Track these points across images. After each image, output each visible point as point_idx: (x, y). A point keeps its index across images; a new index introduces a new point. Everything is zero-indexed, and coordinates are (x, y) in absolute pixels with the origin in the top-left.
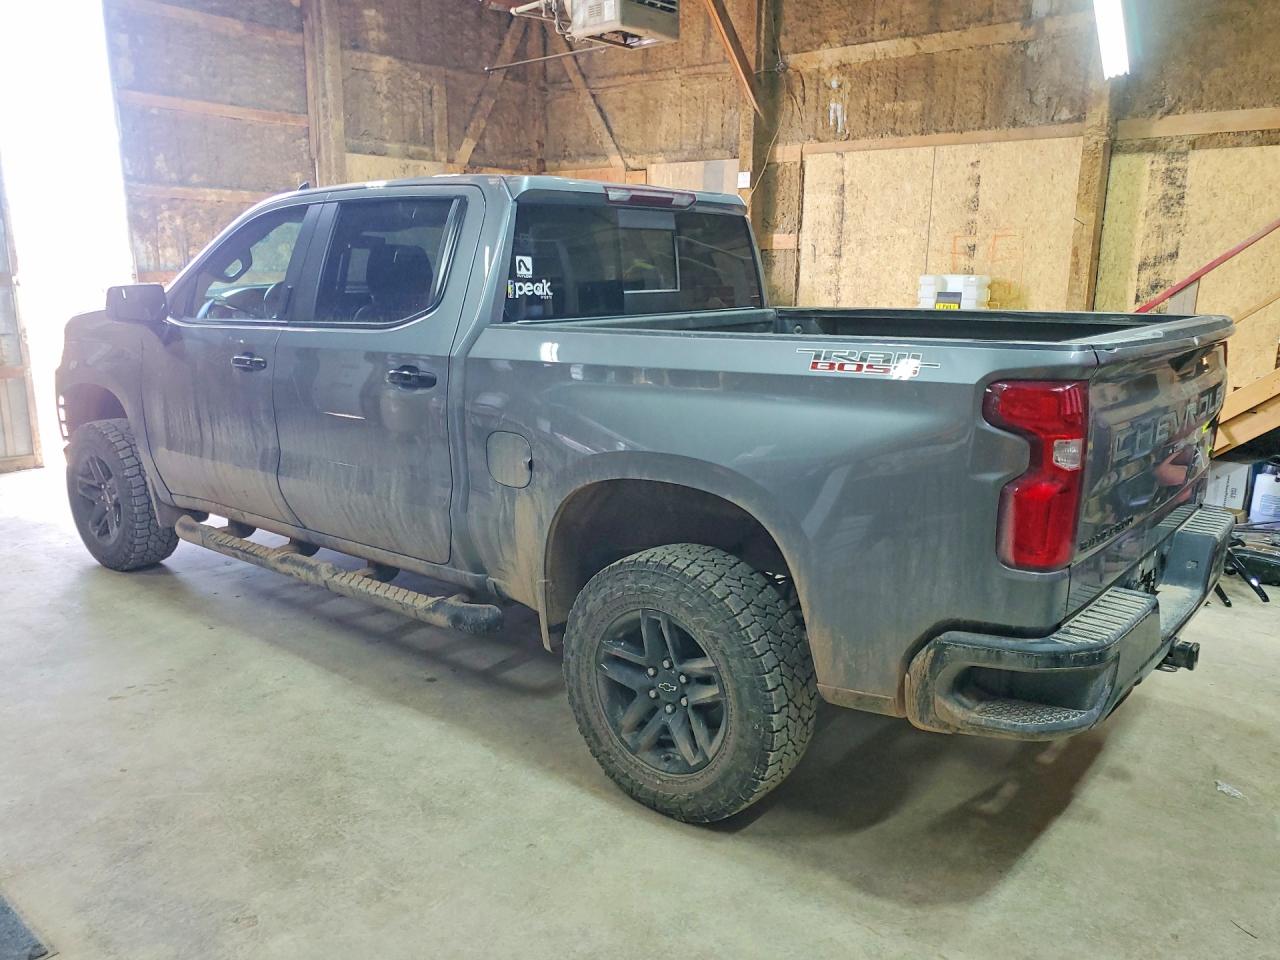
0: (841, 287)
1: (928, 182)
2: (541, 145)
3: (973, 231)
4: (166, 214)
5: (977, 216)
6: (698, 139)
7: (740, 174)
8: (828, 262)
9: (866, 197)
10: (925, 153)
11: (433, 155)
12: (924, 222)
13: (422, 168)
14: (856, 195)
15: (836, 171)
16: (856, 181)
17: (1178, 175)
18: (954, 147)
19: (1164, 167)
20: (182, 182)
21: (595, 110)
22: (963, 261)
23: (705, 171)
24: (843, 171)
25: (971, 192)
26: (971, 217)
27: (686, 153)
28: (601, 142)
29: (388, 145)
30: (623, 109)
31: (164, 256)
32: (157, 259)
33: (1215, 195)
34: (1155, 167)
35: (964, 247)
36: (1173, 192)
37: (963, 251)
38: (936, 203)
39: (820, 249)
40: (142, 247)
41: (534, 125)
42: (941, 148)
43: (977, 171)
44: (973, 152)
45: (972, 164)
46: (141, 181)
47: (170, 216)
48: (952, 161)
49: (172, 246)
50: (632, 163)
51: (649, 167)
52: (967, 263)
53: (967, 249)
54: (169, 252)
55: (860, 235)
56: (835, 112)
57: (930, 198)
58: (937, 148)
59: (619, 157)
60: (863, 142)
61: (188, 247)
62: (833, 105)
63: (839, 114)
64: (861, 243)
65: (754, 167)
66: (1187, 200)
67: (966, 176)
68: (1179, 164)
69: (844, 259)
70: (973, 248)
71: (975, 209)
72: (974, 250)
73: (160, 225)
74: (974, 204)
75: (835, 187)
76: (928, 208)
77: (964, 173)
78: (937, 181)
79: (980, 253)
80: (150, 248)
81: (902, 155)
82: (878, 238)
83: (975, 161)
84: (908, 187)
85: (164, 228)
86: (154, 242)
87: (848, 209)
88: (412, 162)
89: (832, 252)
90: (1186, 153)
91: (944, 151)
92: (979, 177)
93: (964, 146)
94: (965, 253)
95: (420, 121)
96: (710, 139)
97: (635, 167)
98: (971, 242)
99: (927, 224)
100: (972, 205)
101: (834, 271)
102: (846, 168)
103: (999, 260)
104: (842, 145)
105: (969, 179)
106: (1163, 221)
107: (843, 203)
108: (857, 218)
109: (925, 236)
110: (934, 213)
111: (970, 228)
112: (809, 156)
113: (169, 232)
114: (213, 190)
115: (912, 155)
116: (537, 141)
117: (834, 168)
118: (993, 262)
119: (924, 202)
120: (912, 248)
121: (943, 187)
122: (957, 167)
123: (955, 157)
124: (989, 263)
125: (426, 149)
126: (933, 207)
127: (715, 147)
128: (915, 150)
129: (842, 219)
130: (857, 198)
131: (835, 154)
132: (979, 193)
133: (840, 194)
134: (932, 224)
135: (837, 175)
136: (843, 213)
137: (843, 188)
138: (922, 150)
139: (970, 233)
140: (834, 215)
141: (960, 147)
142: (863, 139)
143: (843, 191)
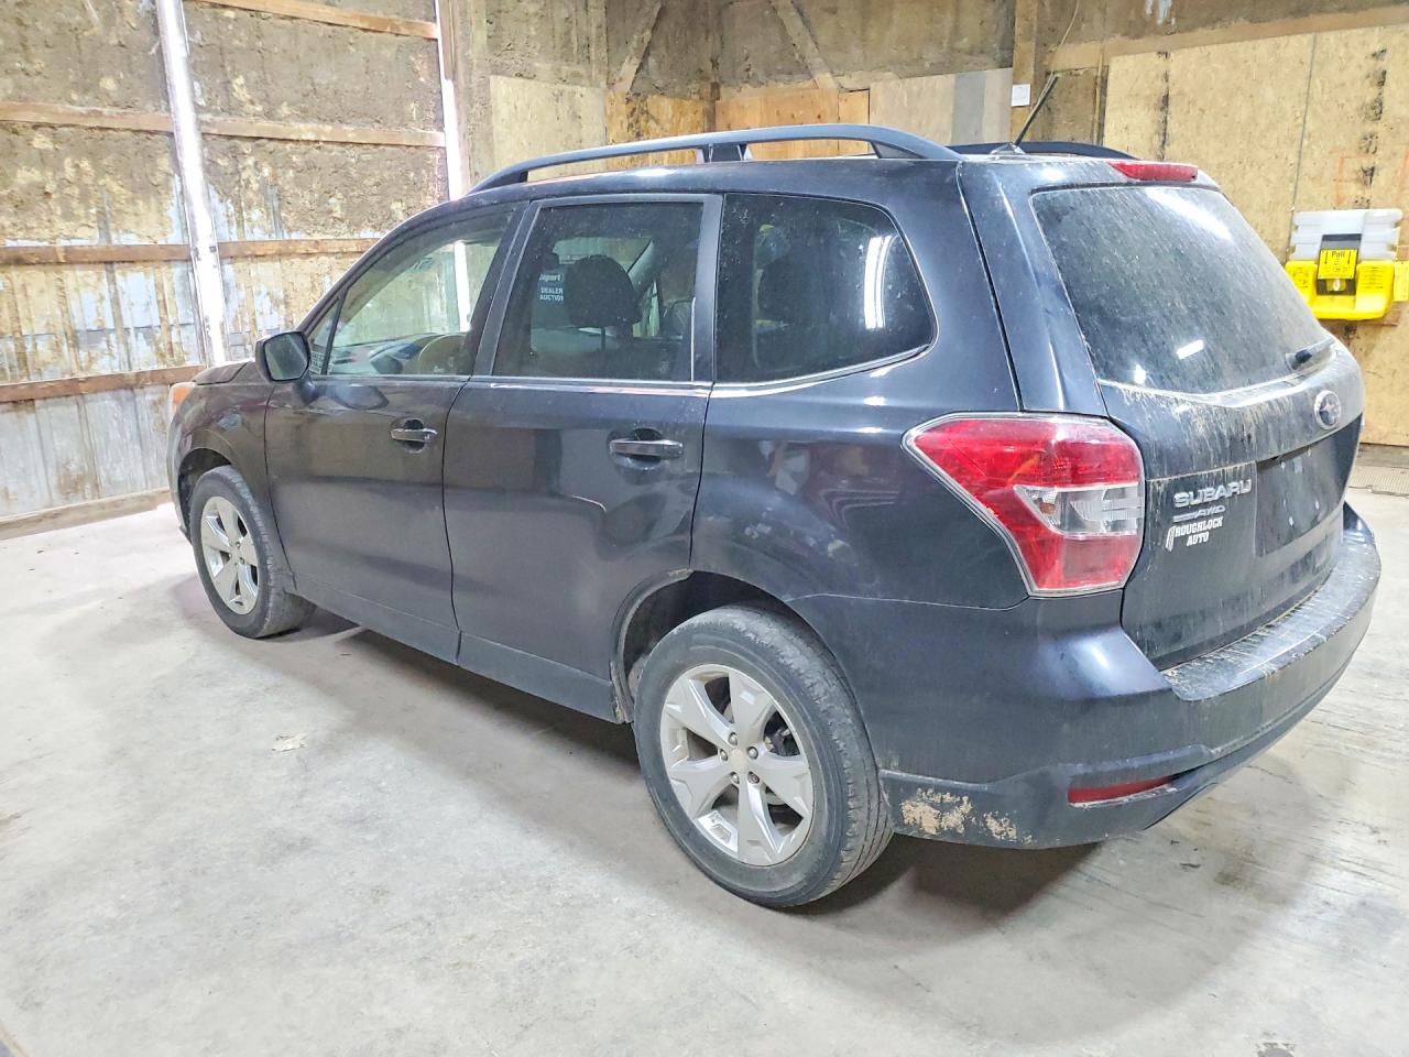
1: (1301, 85)
2: (715, 64)
3: (1372, 149)
4: (250, 161)
5: (1379, 128)
6: (945, 45)
7: (1014, 87)
9: (1203, 111)
10: (1296, 45)
11: (590, 77)
12: (1293, 140)
13: (578, 96)
14: (1185, 110)
15: (1157, 76)
16: (1187, 89)
18: (1348, 32)
20: (269, 115)
21: (794, 13)
22: (1354, 190)
23: (956, 88)
24: (1166, 77)
25: (1371, 94)
26: (1369, 128)
27: (927, 65)
28: (802, 57)
29: (537, 65)
30: (834, 11)
31: (249, 220)
32: (240, 223)
35: (1356, 172)
37: (1354, 176)
38: (1315, 112)
40: (221, 209)
41: (707, 39)
42: (1325, 35)
43: (1383, 64)
44: (1374, 38)
45: (1374, 55)
46: (216, 113)
47: (256, 163)
48: (1342, 51)
49: (259, 205)
50: (847, 82)
51: (872, 86)
52: (1360, 193)
53: (1361, 174)
54: (256, 214)
57: (1304, 107)
58: (1319, 35)
59: (828, 75)
60: (1200, 33)
61: (280, 206)
65: (1035, 76)
67: (1364, 72)
70: (1371, 172)
71: (1378, 116)
72: (1372, 175)
73: (244, 175)
74: (1377, 110)
75: (1154, 100)
76: (1300, 121)
77: (1360, 67)
78: (1316, 81)
79: (1381, 179)
80: (232, 209)
81: (1263, 47)
83: (1378, 48)
84: (1269, 94)
85: (248, 182)
86: (236, 202)
87: (1172, 128)
88: (567, 88)
91: (1331, 39)
92: (1384, 73)
93: (1360, 31)
94: (1357, 180)
95: (573, 32)
96: (965, 43)
97: (851, 87)
98: (1367, 163)
99: (1297, 143)
100: (1372, 113)
102: (1173, 72)
104: (1163, 42)
105: (1368, 76)
107: (1165, 122)
109: (1293, 158)
110: (1310, 126)
111: (1368, 144)
112: (1114, 59)
113: (255, 186)
114: (310, 126)
115: (1279, 46)
116: (712, 61)
117: (1153, 74)
119: (1294, 113)
120: (1272, 177)
121: (1327, 90)
122: (1350, 60)
123: (1346, 45)
124: (1395, 191)
125: (581, 69)
126: (1308, 118)
127: (971, 53)
128: (1282, 40)
129: (1164, 142)
130: (1188, 112)
131: (1155, 54)
132: (1384, 94)
133: (1162, 109)
134: (1306, 142)
135: (1159, 82)
136: (1165, 134)
137: (1166, 100)
138: (1294, 40)
139: (1367, 151)
140: (1151, 139)
141: (1354, 31)
142: (1200, 30)
143: (1167, 104)
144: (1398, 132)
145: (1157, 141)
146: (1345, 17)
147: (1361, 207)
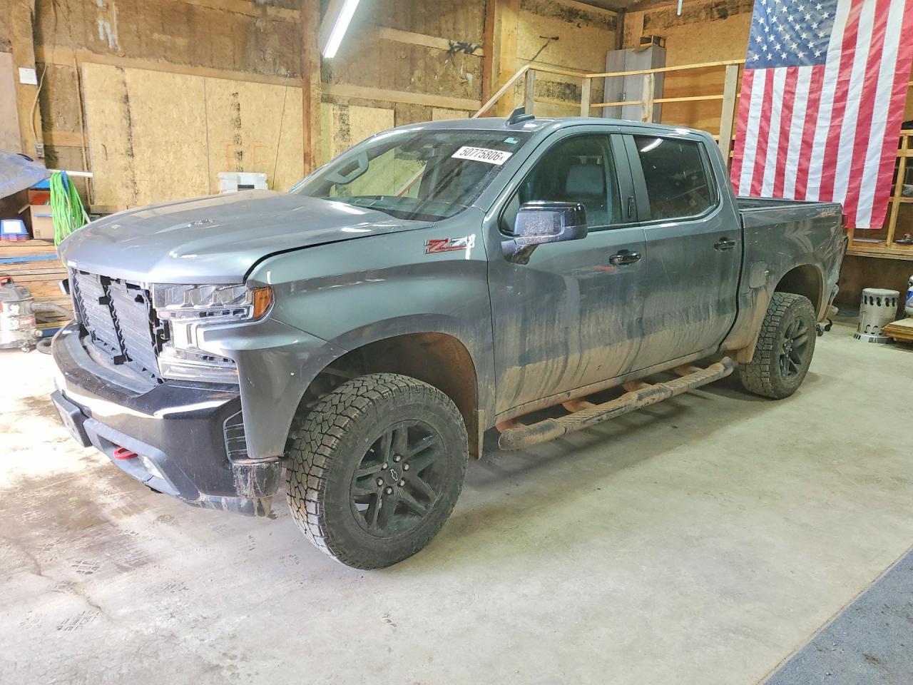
0: (138, 182)
1: (201, 103)
3: (240, 142)
5: (241, 132)
8: (123, 162)
9: (151, 109)
10: (194, 81)
12: (203, 133)
14: (141, 105)
15: (118, 82)
16: (139, 93)
17: (345, 118)
18: (220, 80)
19: (339, 112)
22: (235, 162)
24: (124, 83)
25: (235, 114)
26: (236, 131)
33: (362, 131)
34: (335, 112)
35: (235, 153)
36: (345, 128)
37: (234, 155)
38: (211, 120)
39: (110, 148)
42: (210, 79)
43: (238, 100)
44: (233, 86)
45: (233, 94)
48: (218, 89)
52: (237, 164)
53: (237, 154)
55: (149, 139)
56: (104, 28)
57: (205, 115)
58: (205, 79)
60: (140, 62)
62: (100, 22)
63: (108, 31)
64: (151, 145)
66: (351, 133)
67: (230, 102)
68: (345, 112)
69: (137, 158)
70: (241, 154)
71: (239, 127)
74: (238, 123)
75: (119, 96)
76: (204, 123)
77: (228, 99)
78: (209, 103)
79: (246, 156)
81: (179, 79)
82: (166, 142)
83: (235, 92)
84: (186, 105)
87: (134, 115)
89: (123, 151)
90: (347, 106)
91: (212, 82)
92: (239, 105)
93: (226, 81)
94: (236, 157)
98: (239, 149)
99: (205, 134)
101: (129, 167)
102: (128, 81)
103: (259, 162)
104: (122, 62)
105: (232, 105)
106: (342, 143)
107: (129, 111)
108: (144, 125)
109: (205, 143)
110: (210, 126)
111: (237, 139)
112: (84, 64)
115: (187, 80)
117: (115, 80)
118: (255, 163)
119: (201, 118)
120: (196, 152)
121: (214, 108)
122: (223, 94)
123: (220, 87)
124: (253, 164)
126: (208, 122)
128: (188, 77)
129: (130, 125)
130: (142, 108)
131: (114, 67)
132: (241, 115)
133: (125, 103)
134: (209, 135)
135: (120, 86)
136: (130, 119)
137: (127, 97)
138: (194, 78)
139: (238, 143)
140: (121, 121)
141: (223, 80)
142: (139, 59)
143: (128, 101)
144: (249, 136)
145: (125, 123)
146: (216, 71)
147: (239, 171)
